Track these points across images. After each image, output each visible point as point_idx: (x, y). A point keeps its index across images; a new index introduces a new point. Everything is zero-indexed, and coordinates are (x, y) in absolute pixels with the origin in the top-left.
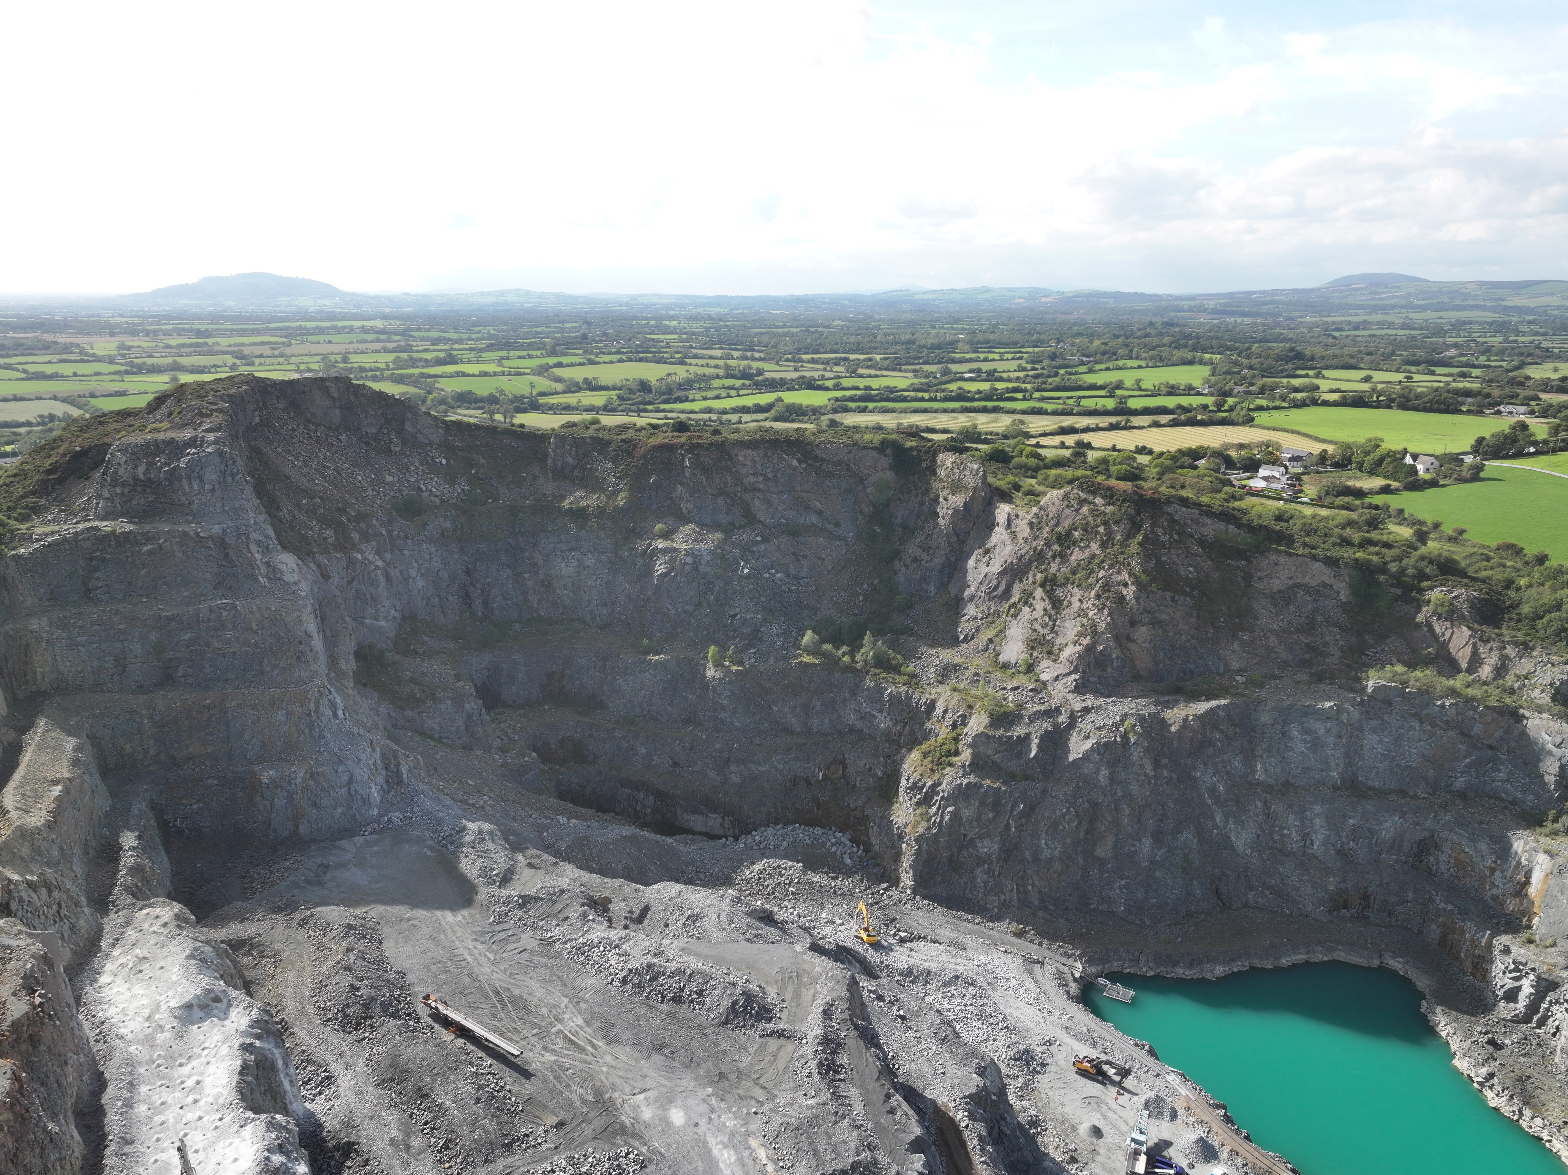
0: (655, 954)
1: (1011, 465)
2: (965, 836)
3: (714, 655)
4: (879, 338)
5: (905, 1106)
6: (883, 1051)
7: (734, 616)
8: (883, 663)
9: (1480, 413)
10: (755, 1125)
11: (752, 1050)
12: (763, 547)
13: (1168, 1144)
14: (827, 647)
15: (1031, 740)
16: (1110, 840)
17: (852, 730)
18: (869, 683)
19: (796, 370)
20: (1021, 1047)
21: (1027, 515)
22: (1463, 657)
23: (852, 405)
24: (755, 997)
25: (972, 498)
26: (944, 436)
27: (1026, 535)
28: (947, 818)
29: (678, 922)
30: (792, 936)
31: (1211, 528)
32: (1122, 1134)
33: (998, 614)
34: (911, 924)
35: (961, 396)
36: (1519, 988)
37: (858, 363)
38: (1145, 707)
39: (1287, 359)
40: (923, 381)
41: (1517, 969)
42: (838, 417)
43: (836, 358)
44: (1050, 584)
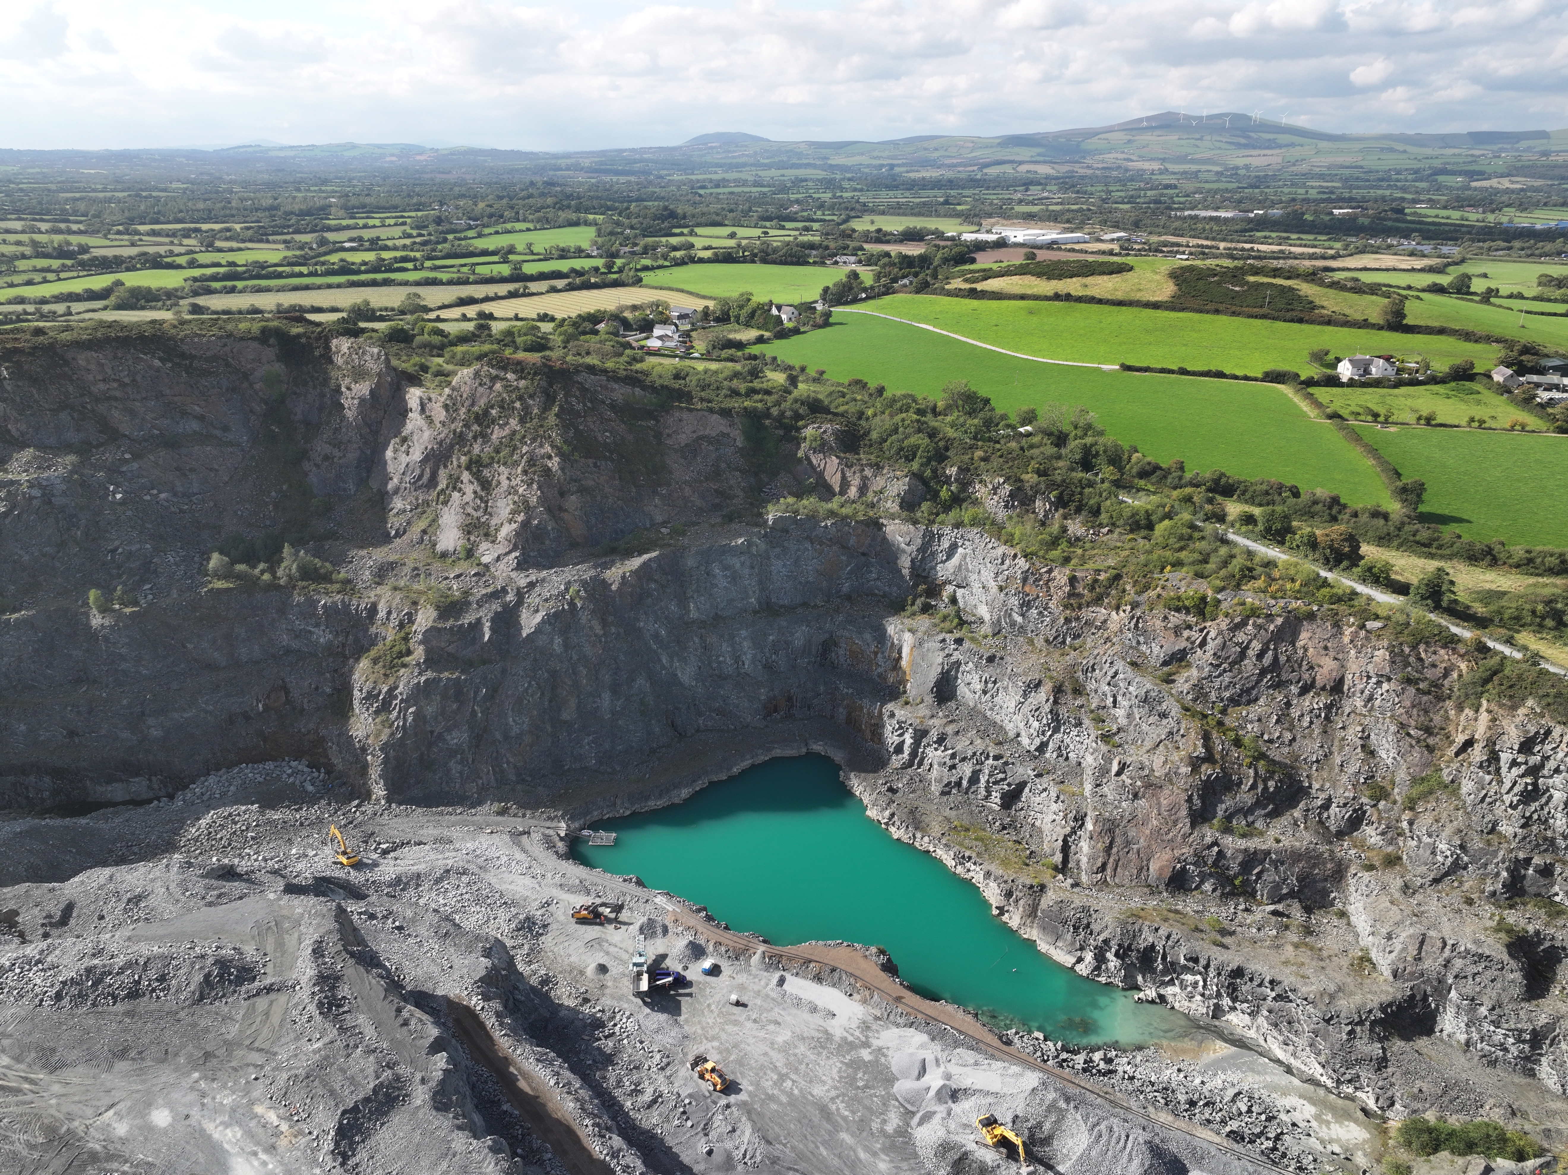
0: (94, 955)
1: (414, 345)
2: (432, 732)
3: (96, 599)
4: (234, 204)
5: (418, 1013)
6: (384, 967)
7: (114, 551)
8: (309, 574)
9: (823, 264)
10: (258, 1091)
11: (239, 1017)
12: (135, 465)
13: (664, 957)
14: (241, 567)
15: (482, 625)
16: (573, 702)
17: (288, 651)
18: (298, 598)
19: (133, 245)
20: (522, 917)
21: (439, 398)
22: (835, 481)
23: (217, 285)
24: (231, 961)
25: (378, 384)
26: (334, 316)
27: (442, 418)
28: (410, 719)
29: (115, 910)
30: (261, 884)
31: (620, 393)
32: (624, 963)
33: (427, 503)
34: (391, 833)
35: (345, 269)
36: (903, 742)
37: (214, 235)
38: (585, 571)
39: (663, 218)
40: (298, 253)
41: (901, 728)
42: (201, 301)
43: (184, 229)
44: (476, 466)
